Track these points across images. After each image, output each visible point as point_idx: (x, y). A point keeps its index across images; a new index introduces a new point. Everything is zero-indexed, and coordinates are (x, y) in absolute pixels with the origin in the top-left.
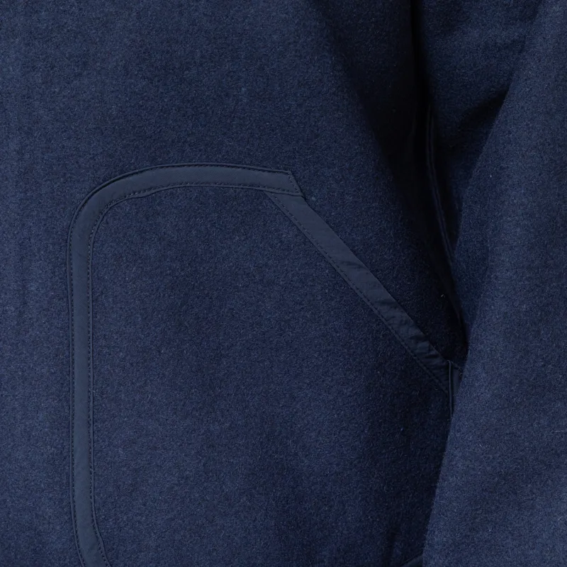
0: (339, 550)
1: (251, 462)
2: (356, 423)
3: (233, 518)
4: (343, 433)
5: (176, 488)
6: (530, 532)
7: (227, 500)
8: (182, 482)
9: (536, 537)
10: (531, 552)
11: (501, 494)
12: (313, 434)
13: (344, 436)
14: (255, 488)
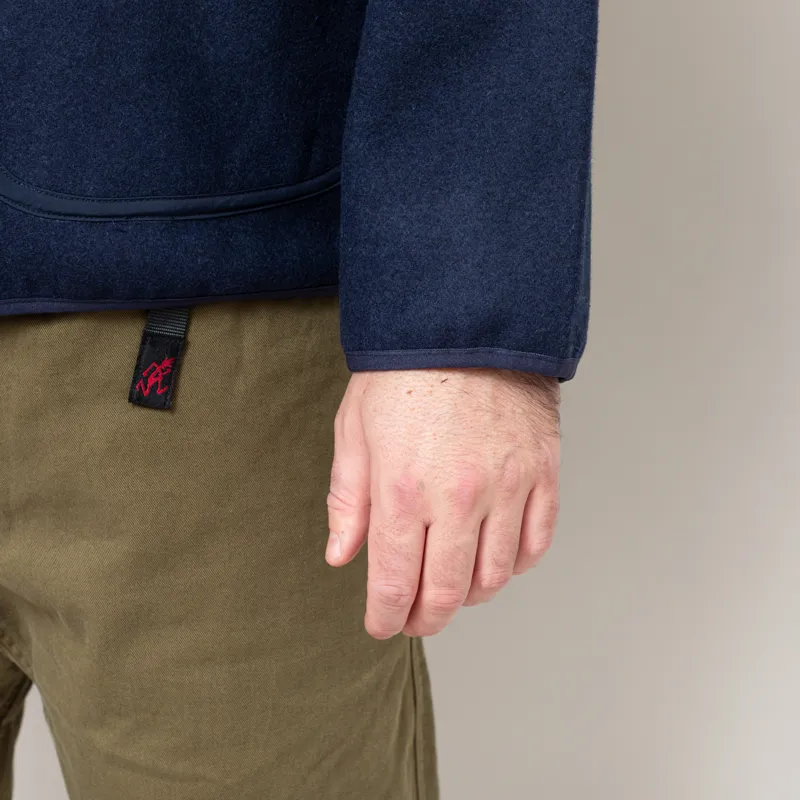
0: (251, 151)
1: (151, 45)
2: (266, 6)
3: (131, 106)
4: (252, 16)
5: (68, 71)
6: (458, 109)
7: (125, 85)
8: (74, 64)
9: (464, 114)
10: (458, 130)
11: (425, 67)
12: (218, 18)
13: (253, 21)
14: (155, 74)
